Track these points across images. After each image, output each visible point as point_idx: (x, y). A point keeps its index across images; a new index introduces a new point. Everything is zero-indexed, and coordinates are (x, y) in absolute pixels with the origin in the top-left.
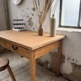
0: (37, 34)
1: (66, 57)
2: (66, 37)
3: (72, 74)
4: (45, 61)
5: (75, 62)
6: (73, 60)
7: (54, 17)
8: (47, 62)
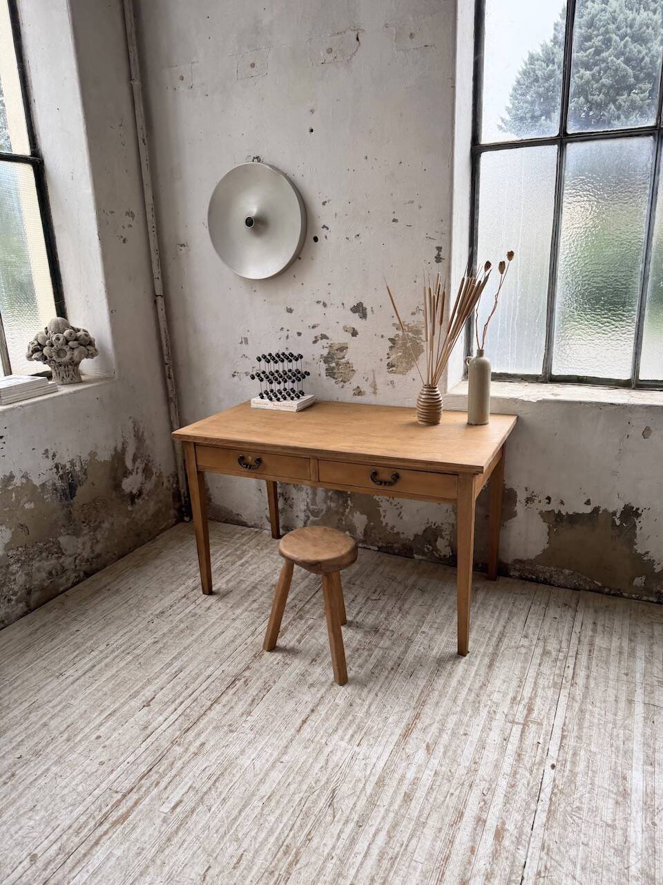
0: (415, 418)
1: (522, 496)
2: (518, 417)
3: (548, 556)
4: (419, 529)
5: (554, 506)
6: (549, 498)
7: (485, 358)
8: (432, 534)
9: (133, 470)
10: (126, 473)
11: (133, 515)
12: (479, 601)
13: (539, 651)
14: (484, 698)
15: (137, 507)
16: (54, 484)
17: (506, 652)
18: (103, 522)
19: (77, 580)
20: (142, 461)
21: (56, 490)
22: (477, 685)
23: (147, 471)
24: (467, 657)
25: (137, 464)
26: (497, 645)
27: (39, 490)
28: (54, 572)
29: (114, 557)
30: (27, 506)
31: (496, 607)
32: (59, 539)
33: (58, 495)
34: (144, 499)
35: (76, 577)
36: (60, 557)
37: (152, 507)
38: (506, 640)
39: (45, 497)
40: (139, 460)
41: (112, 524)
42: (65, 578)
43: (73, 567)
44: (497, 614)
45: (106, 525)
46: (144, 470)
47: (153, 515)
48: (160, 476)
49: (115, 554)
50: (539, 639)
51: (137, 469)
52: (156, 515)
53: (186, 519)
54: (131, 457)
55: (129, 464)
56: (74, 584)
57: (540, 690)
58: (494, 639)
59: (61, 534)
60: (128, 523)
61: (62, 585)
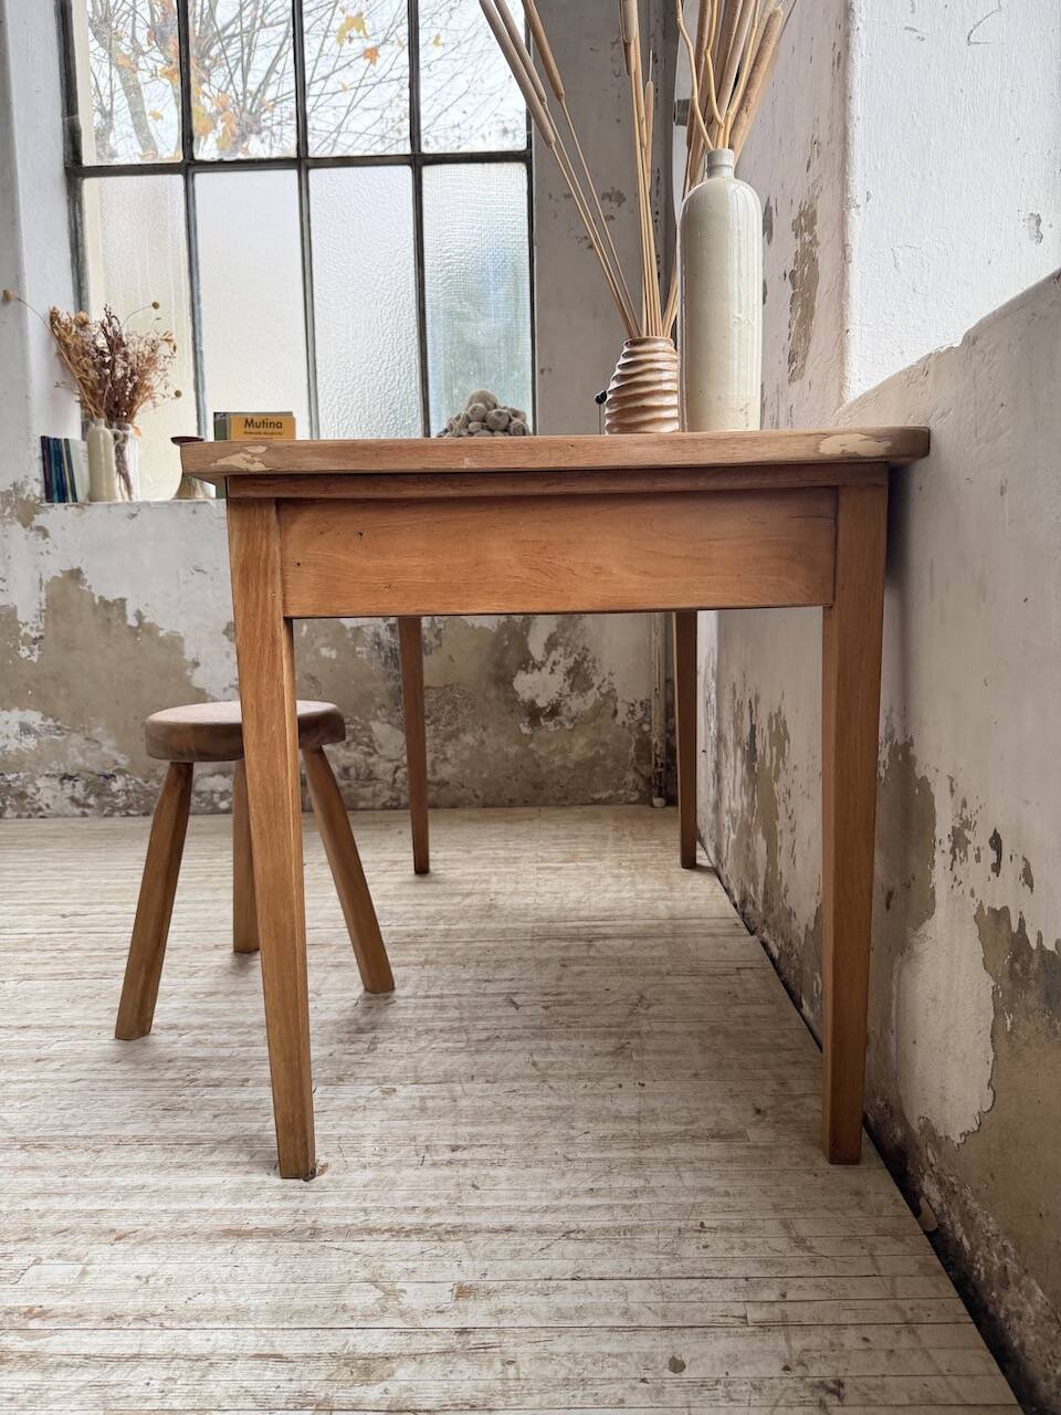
1: (943, 819)
3: (989, 1159)
5: (1009, 891)
6: (997, 843)
9: (543, 664)
10: (527, 663)
11: (532, 746)
12: (643, 1154)
13: (375, 1342)
14: (47, 1247)
15: (541, 733)
16: (377, 635)
17: (335, 1257)
18: (464, 731)
19: (395, 804)
20: (567, 655)
21: (379, 644)
22: (123, 1225)
23: (579, 676)
24: (278, 1181)
25: (555, 655)
26: (370, 1231)
27: (350, 635)
28: (352, 771)
29: (473, 798)
30: (324, 652)
31: (635, 1193)
32: (371, 723)
33: (383, 654)
34: (561, 723)
35: (391, 797)
36: (371, 755)
37: (579, 747)
38: (415, 1245)
39: (358, 649)
40: (561, 650)
41: (483, 743)
42: (371, 789)
43: (391, 780)
44: (590, 1202)
45: (468, 739)
46: (569, 672)
47: (578, 764)
48: (610, 695)
49: (477, 796)
50: (463, 1331)
51: (554, 663)
52: (588, 765)
53: (657, 801)
54: (544, 638)
55: (536, 648)
56: (385, 807)
57: (87, 1376)
58: (409, 1220)
59: (376, 718)
60: (516, 755)
61: (364, 799)
